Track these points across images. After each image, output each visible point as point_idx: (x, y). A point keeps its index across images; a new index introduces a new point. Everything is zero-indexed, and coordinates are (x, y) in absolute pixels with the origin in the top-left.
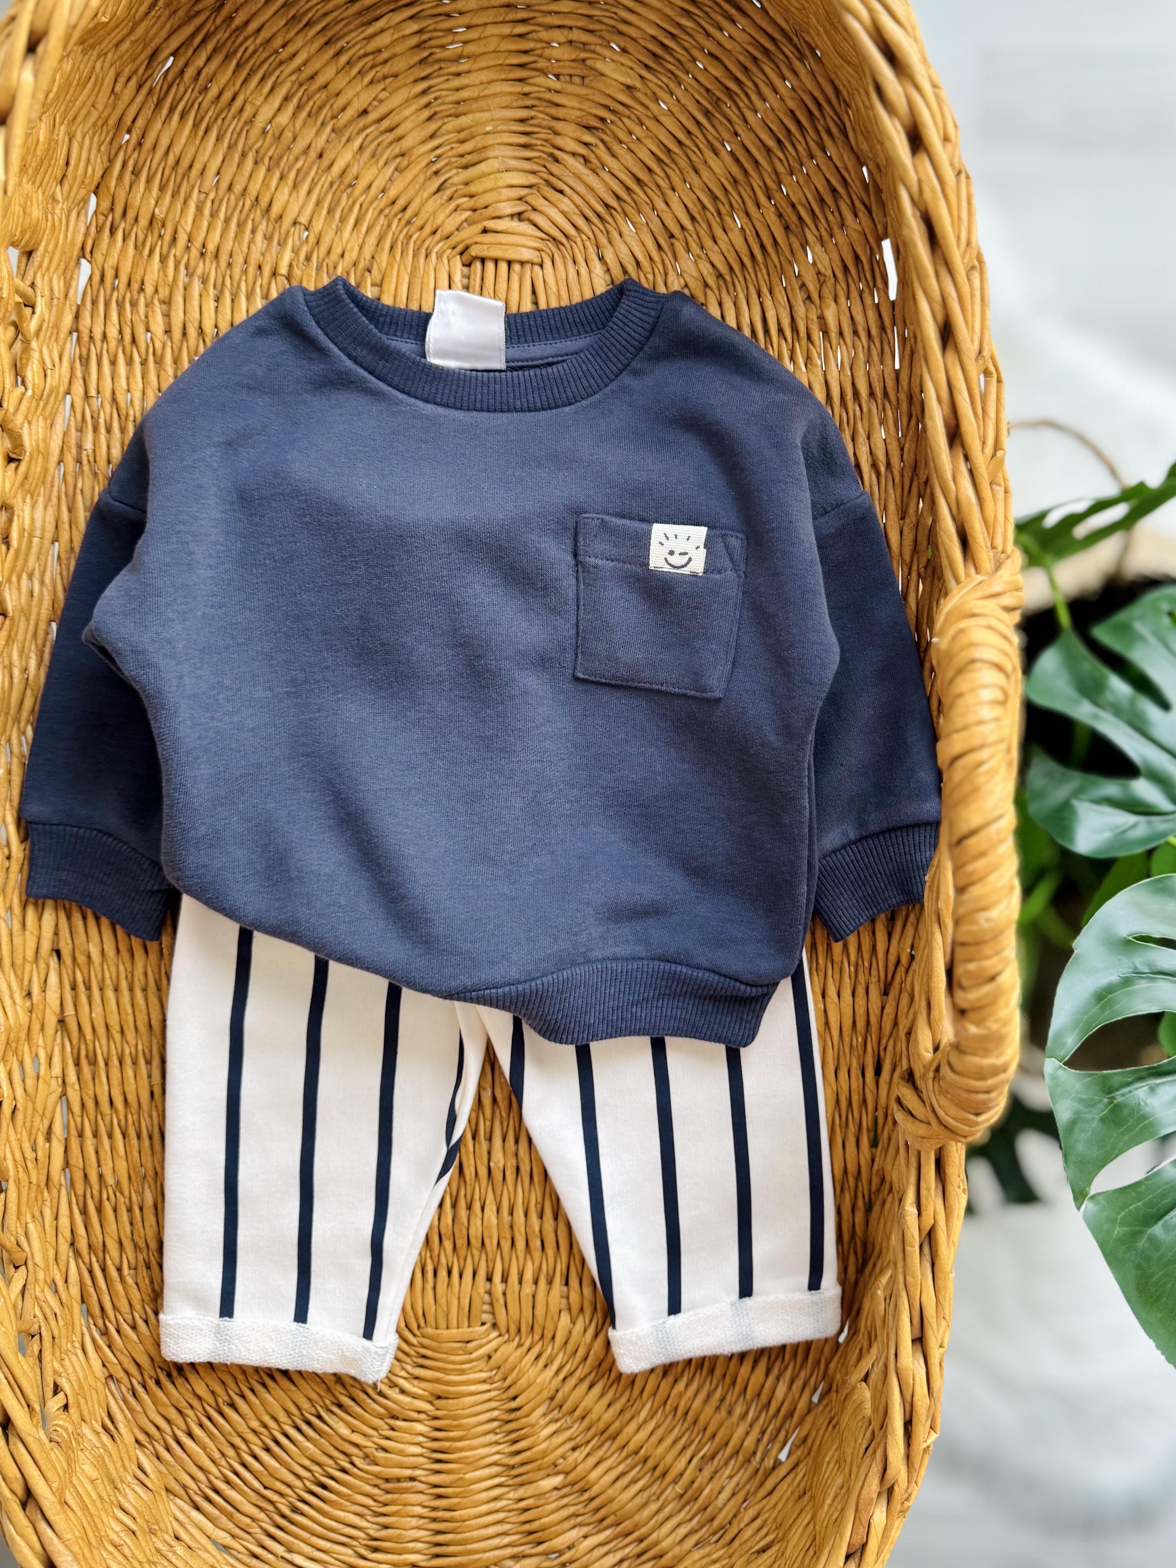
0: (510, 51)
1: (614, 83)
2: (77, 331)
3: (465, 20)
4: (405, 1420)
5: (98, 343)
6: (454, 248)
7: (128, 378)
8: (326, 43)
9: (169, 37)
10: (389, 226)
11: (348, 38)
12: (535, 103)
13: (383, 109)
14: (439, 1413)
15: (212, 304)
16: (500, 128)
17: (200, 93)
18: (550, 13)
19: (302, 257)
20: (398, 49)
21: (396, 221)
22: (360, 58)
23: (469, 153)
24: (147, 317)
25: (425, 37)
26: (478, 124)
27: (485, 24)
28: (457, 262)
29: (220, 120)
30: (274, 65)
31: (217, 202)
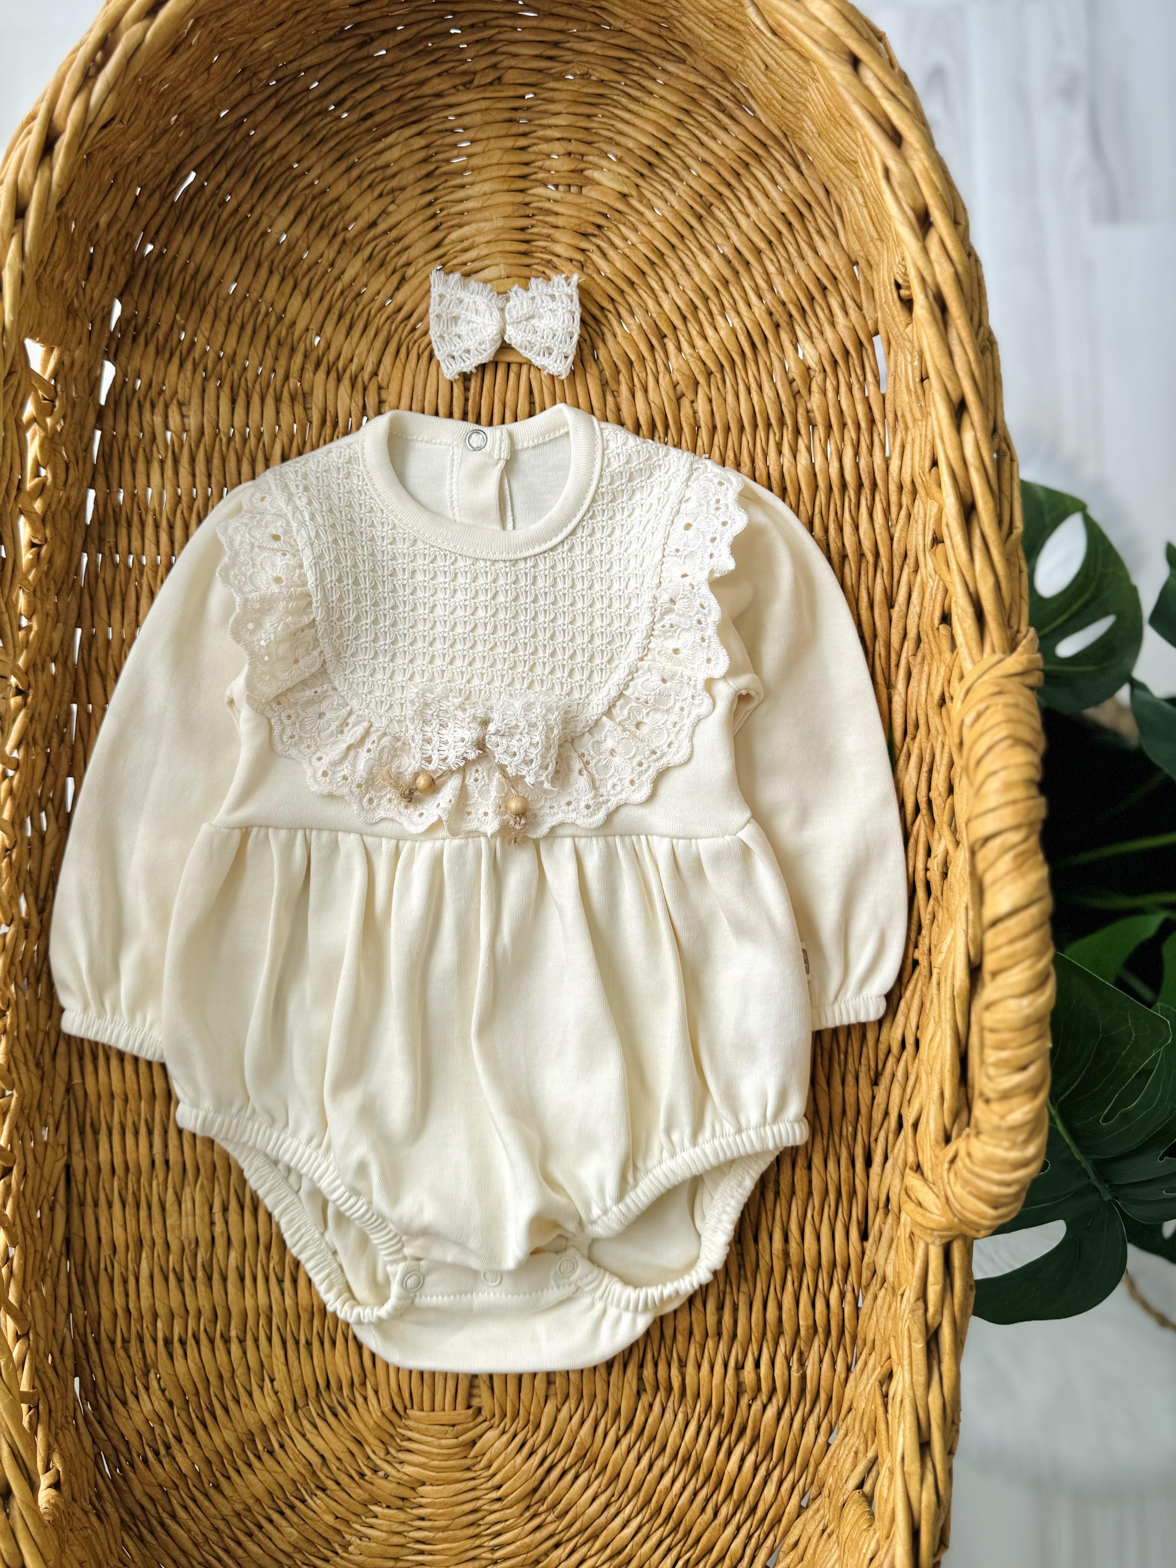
0: (512, 164)
1: (611, 192)
2: (101, 429)
3: (471, 134)
4: (388, 1507)
5: (121, 441)
8: (339, 159)
9: (192, 152)
10: (395, 331)
11: (359, 154)
12: (535, 212)
13: (392, 220)
14: (423, 1501)
16: (501, 237)
17: (220, 206)
18: (550, 126)
20: (407, 163)
21: (401, 325)
22: (371, 172)
23: (471, 260)
24: (166, 416)
25: (432, 151)
26: (480, 233)
27: (489, 139)
29: (238, 231)
30: (289, 179)
31: (234, 308)
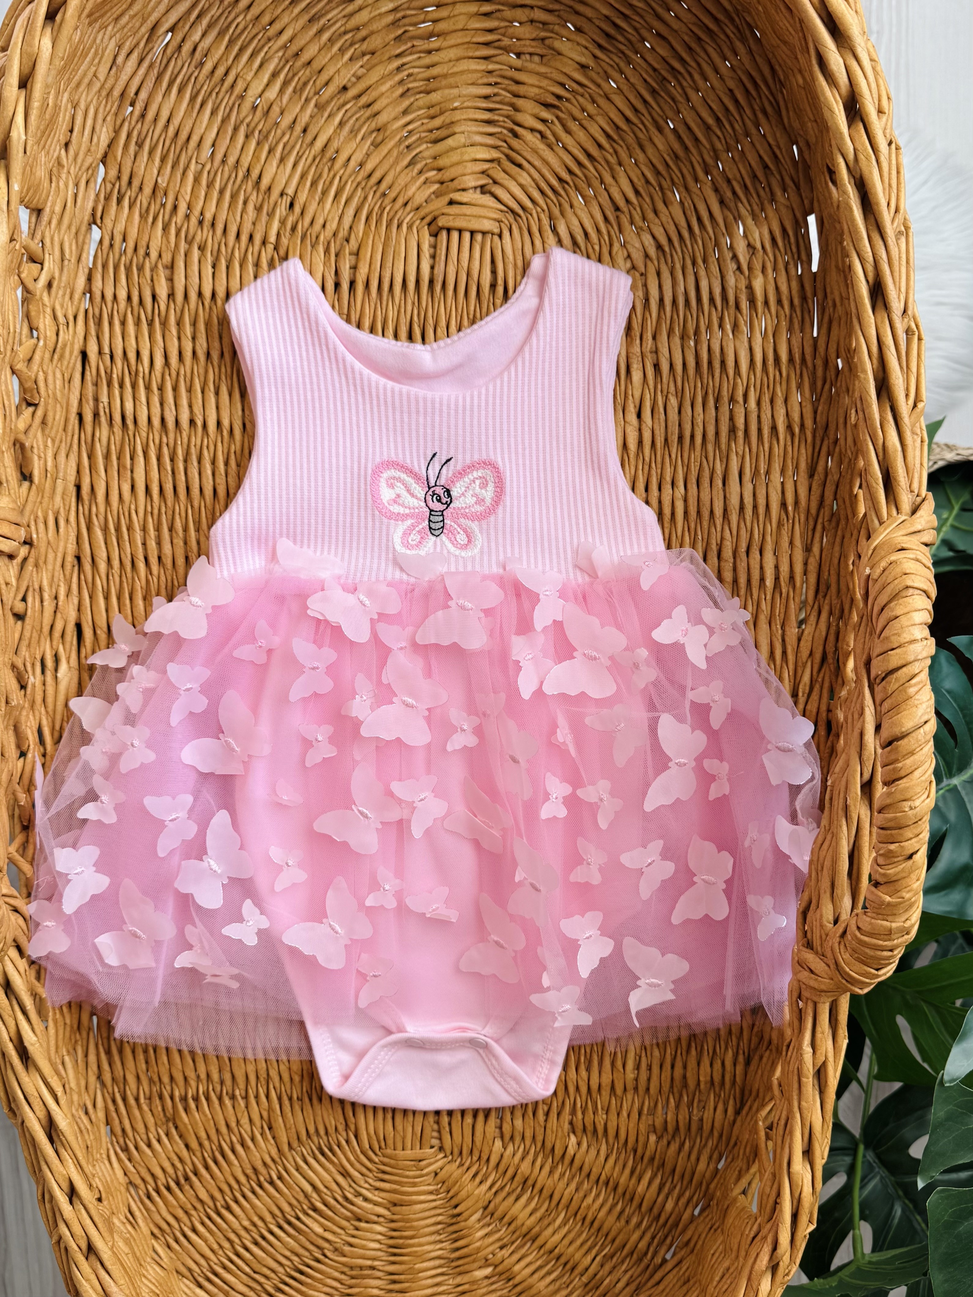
0: (477, 30)
1: (570, 62)
2: (90, 292)
4: (368, 1222)
5: (109, 304)
6: (423, 219)
7: (137, 338)
8: (309, 21)
9: (167, 12)
10: (365, 198)
11: (329, 16)
12: (499, 80)
13: (361, 86)
14: (394, 1217)
15: (210, 270)
16: (466, 104)
17: (197, 67)
19: (289, 226)
20: (374, 27)
21: (372, 193)
22: (340, 38)
23: (437, 129)
24: (152, 280)
25: (399, 16)
26: (446, 100)
27: (454, 3)
28: (426, 232)
29: (214, 95)
30: (262, 42)
31: (212, 174)
